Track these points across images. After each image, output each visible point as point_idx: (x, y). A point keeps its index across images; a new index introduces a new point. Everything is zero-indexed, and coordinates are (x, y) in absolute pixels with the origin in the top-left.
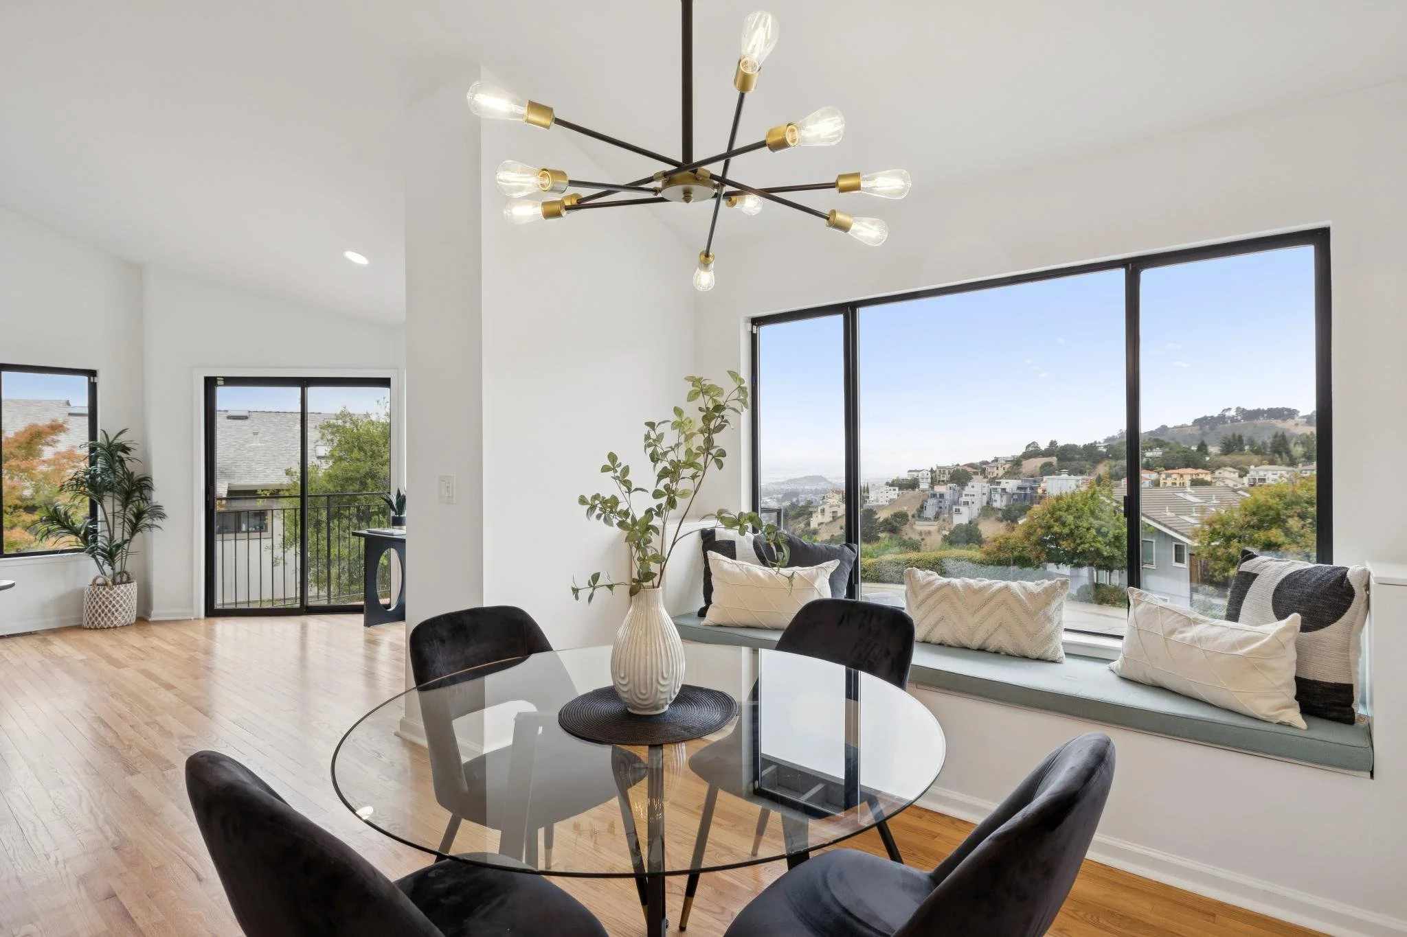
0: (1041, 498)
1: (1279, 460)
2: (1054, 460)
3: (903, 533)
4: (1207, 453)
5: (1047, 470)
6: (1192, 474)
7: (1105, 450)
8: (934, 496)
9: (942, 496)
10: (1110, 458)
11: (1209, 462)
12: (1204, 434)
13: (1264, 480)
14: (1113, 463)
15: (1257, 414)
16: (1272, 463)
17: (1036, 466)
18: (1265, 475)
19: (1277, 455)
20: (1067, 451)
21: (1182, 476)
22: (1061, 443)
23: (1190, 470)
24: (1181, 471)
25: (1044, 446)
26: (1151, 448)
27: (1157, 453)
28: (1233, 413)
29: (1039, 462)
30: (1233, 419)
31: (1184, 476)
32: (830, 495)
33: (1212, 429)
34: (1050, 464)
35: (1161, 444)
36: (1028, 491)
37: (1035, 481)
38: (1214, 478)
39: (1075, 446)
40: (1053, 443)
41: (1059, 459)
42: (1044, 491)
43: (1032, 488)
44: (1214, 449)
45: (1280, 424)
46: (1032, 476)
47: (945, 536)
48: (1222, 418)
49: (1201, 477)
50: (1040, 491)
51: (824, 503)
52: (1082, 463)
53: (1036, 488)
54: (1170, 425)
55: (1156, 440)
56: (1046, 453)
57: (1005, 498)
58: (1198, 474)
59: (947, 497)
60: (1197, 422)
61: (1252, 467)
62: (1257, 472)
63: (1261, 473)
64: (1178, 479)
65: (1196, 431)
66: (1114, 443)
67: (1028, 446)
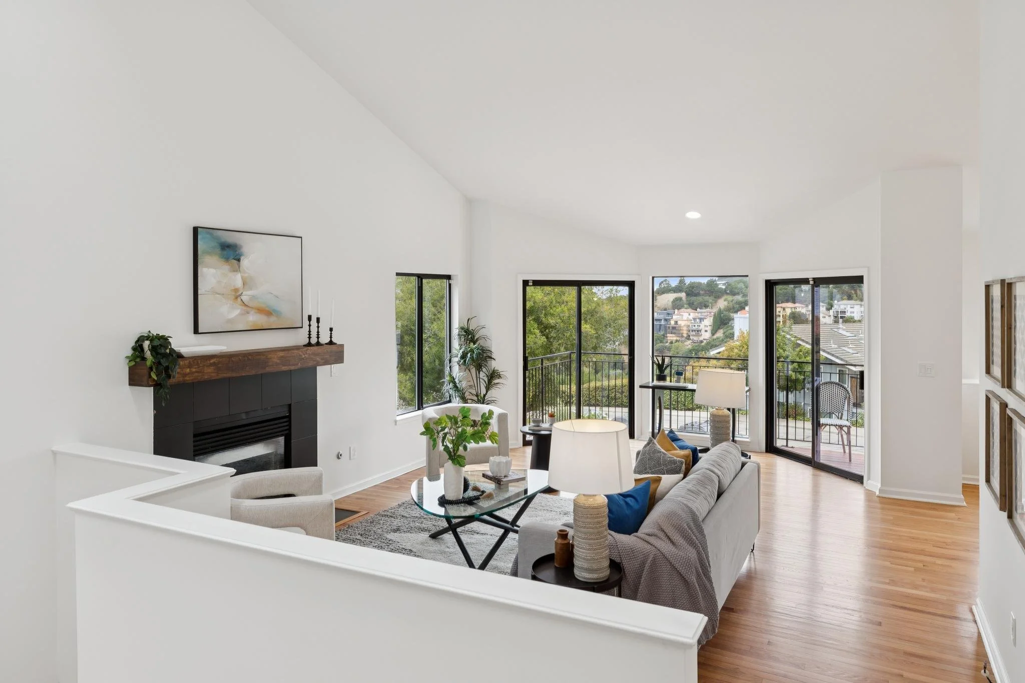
0: (674, 328)
1: (855, 295)
2: (683, 295)
5: (677, 305)
6: (792, 308)
7: (724, 287)
10: (728, 294)
11: (802, 297)
13: (845, 312)
14: (730, 298)
16: (850, 298)
17: (668, 301)
18: (845, 308)
19: (853, 292)
20: (693, 287)
21: (784, 309)
23: (790, 305)
24: (784, 305)
29: (671, 297)
31: (786, 310)
34: (680, 299)
37: (669, 314)
38: (808, 311)
40: (682, 281)
41: (688, 295)
42: (676, 322)
43: (666, 320)
46: (665, 310)
49: (798, 310)
50: (672, 322)
52: (707, 298)
53: (670, 320)
58: (795, 308)
61: (836, 302)
62: (839, 306)
63: (842, 307)
64: (781, 312)
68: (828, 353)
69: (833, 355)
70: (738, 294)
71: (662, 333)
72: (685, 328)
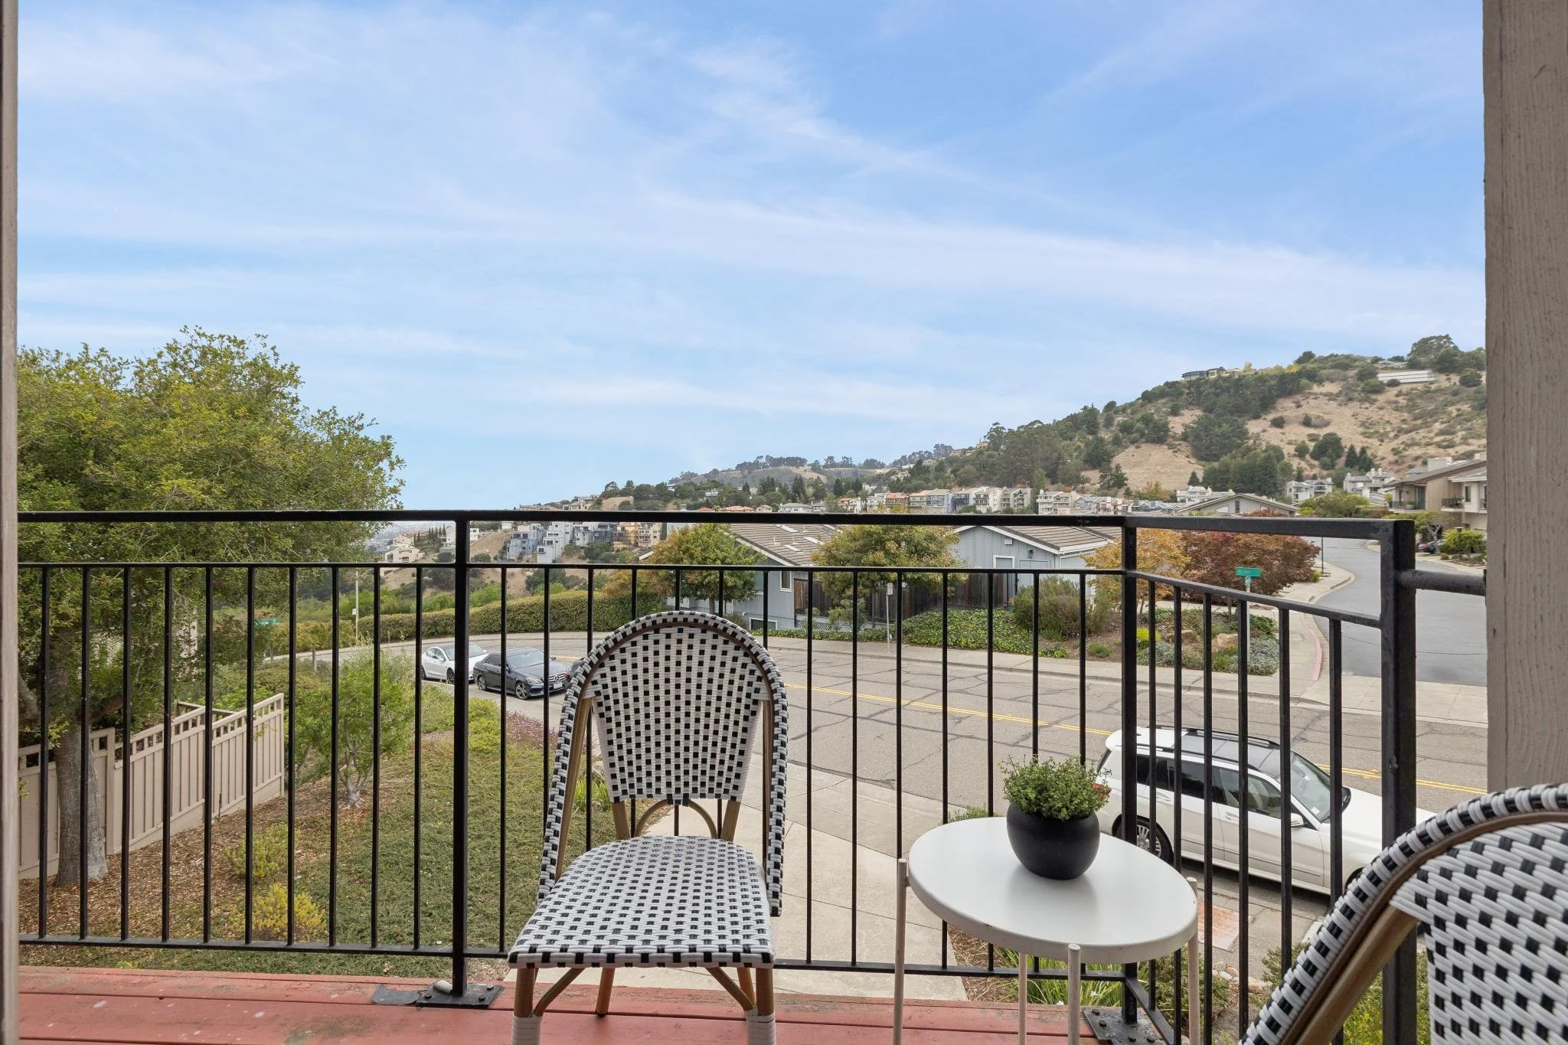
0: (621, 535)
1: (798, 498)
2: (631, 499)
3: (484, 577)
4: (749, 493)
7: (672, 490)
8: (517, 536)
9: (525, 536)
10: (676, 497)
11: (751, 501)
12: (744, 477)
14: (679, 502)
15: (779, 461)
16: (794, 501)
17: (615, 505)
19: (797, 495)
20: (641, 490)
22: (636, 484)
23: (737, 508)
25: (621, 486)
26: (709, 489)
27: (715, 493)
28: (763, 460)
29: (617, 501)
30: (764, 465)
32: (400, 538)
33: (749, 473)
34: (628, 503)
35: (716, 485)
36: (609, 529)
39: (648, 486)
40: (629, 483)
41: (636, 499)
42: (624, 528)
43: (613, 526)
44: (753, 490)
45: (794, 470)
47: (529, 577)
48: (756, 465)
50: (620, 529)
51: (392, 549)
52: (655, 502)
53: (617, 526)
54: (720, 470)
55: (714, 481)
56: (623, 493)
57: (587, 536)
59: (531, 537)
60: (739, 467)
61: (781, 505)
62: (785, 509)
65: (738, 474)
66: (681, 483)
67: (608, 486)
68: (771, 552)
69: (775, 554)
70: (688, 497)
71: (608, 540)
72: (633, 535)
